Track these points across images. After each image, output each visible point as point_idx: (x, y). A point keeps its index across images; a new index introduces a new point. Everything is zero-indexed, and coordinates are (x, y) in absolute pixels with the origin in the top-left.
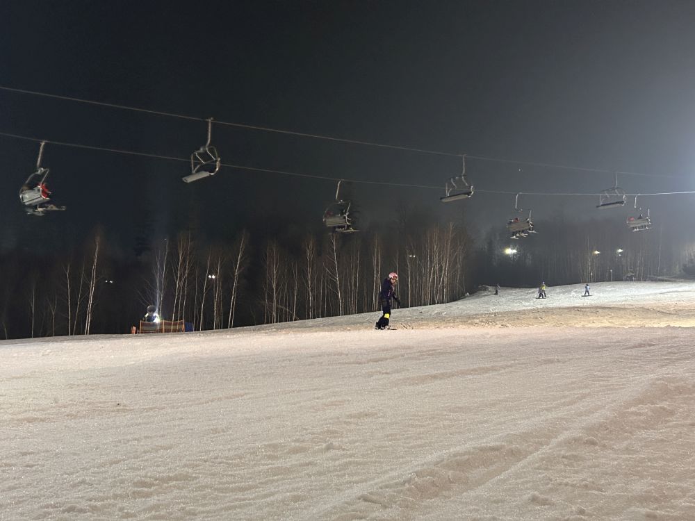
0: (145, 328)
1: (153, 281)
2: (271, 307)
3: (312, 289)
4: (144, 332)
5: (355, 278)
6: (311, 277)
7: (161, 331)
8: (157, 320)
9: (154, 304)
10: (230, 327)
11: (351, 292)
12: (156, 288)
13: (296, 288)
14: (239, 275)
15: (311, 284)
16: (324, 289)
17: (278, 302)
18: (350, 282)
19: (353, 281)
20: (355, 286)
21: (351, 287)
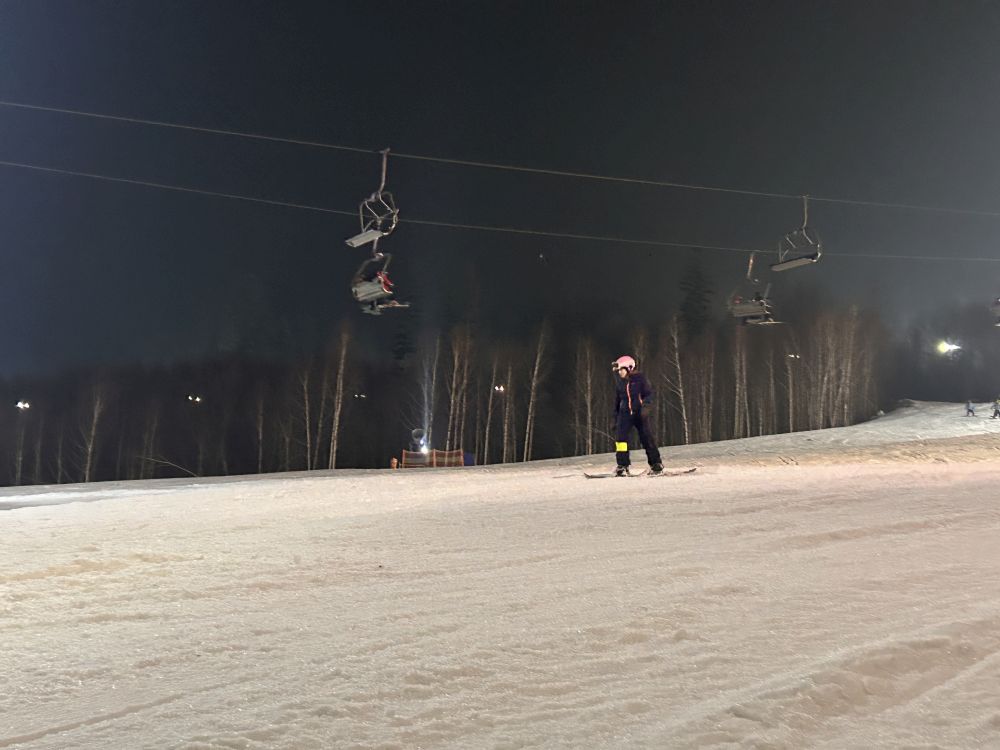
0: (409, 460)
1: (420, 395)
2: (584, 432)
4: (408, 466)
7: (431, 465)
8: (425, 450)
9: (422, 427)
10: (527, 460)
11: (701, 407)
12: (423, 403)
14: (538, 386)
16: (661, 406)
17: (593, 424)
18: (701, 397)
19: (704, 394)
20: (708, 400)
21: (701, 402)
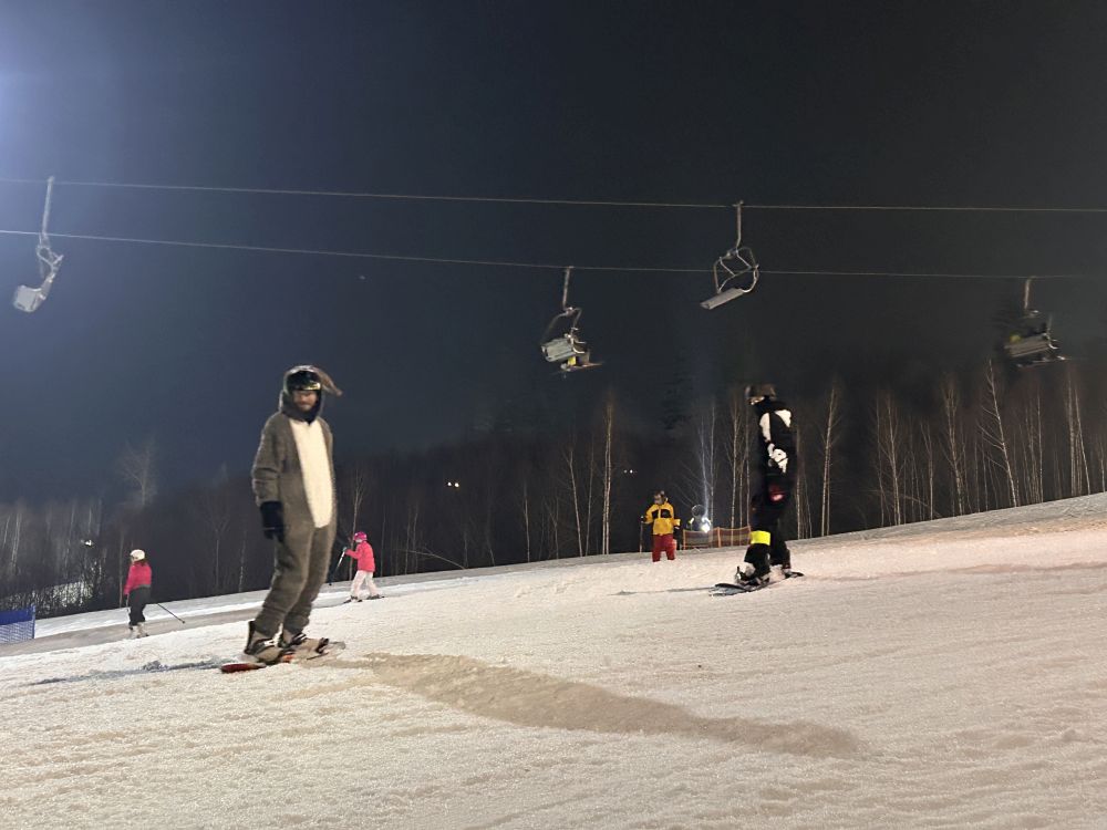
0: (691, 541)
2: (890, 500)
3: (959, 465)
4: (690, 547)
5: (1036, 440)
6: (957, 446)
7: (715, 544)
8: (706, 528)
9: (702, 503)
10: (825, 534)
11: (1030, 463)
12: (701, 477)
13: (931, 464)
14: (832, 449)
15: (958, 456)
16: (980, 464)
17: (901, 490)
18: (1028, 449)
19: (1031, 447)
20: (1037, 454)
21: (1029, 457)
